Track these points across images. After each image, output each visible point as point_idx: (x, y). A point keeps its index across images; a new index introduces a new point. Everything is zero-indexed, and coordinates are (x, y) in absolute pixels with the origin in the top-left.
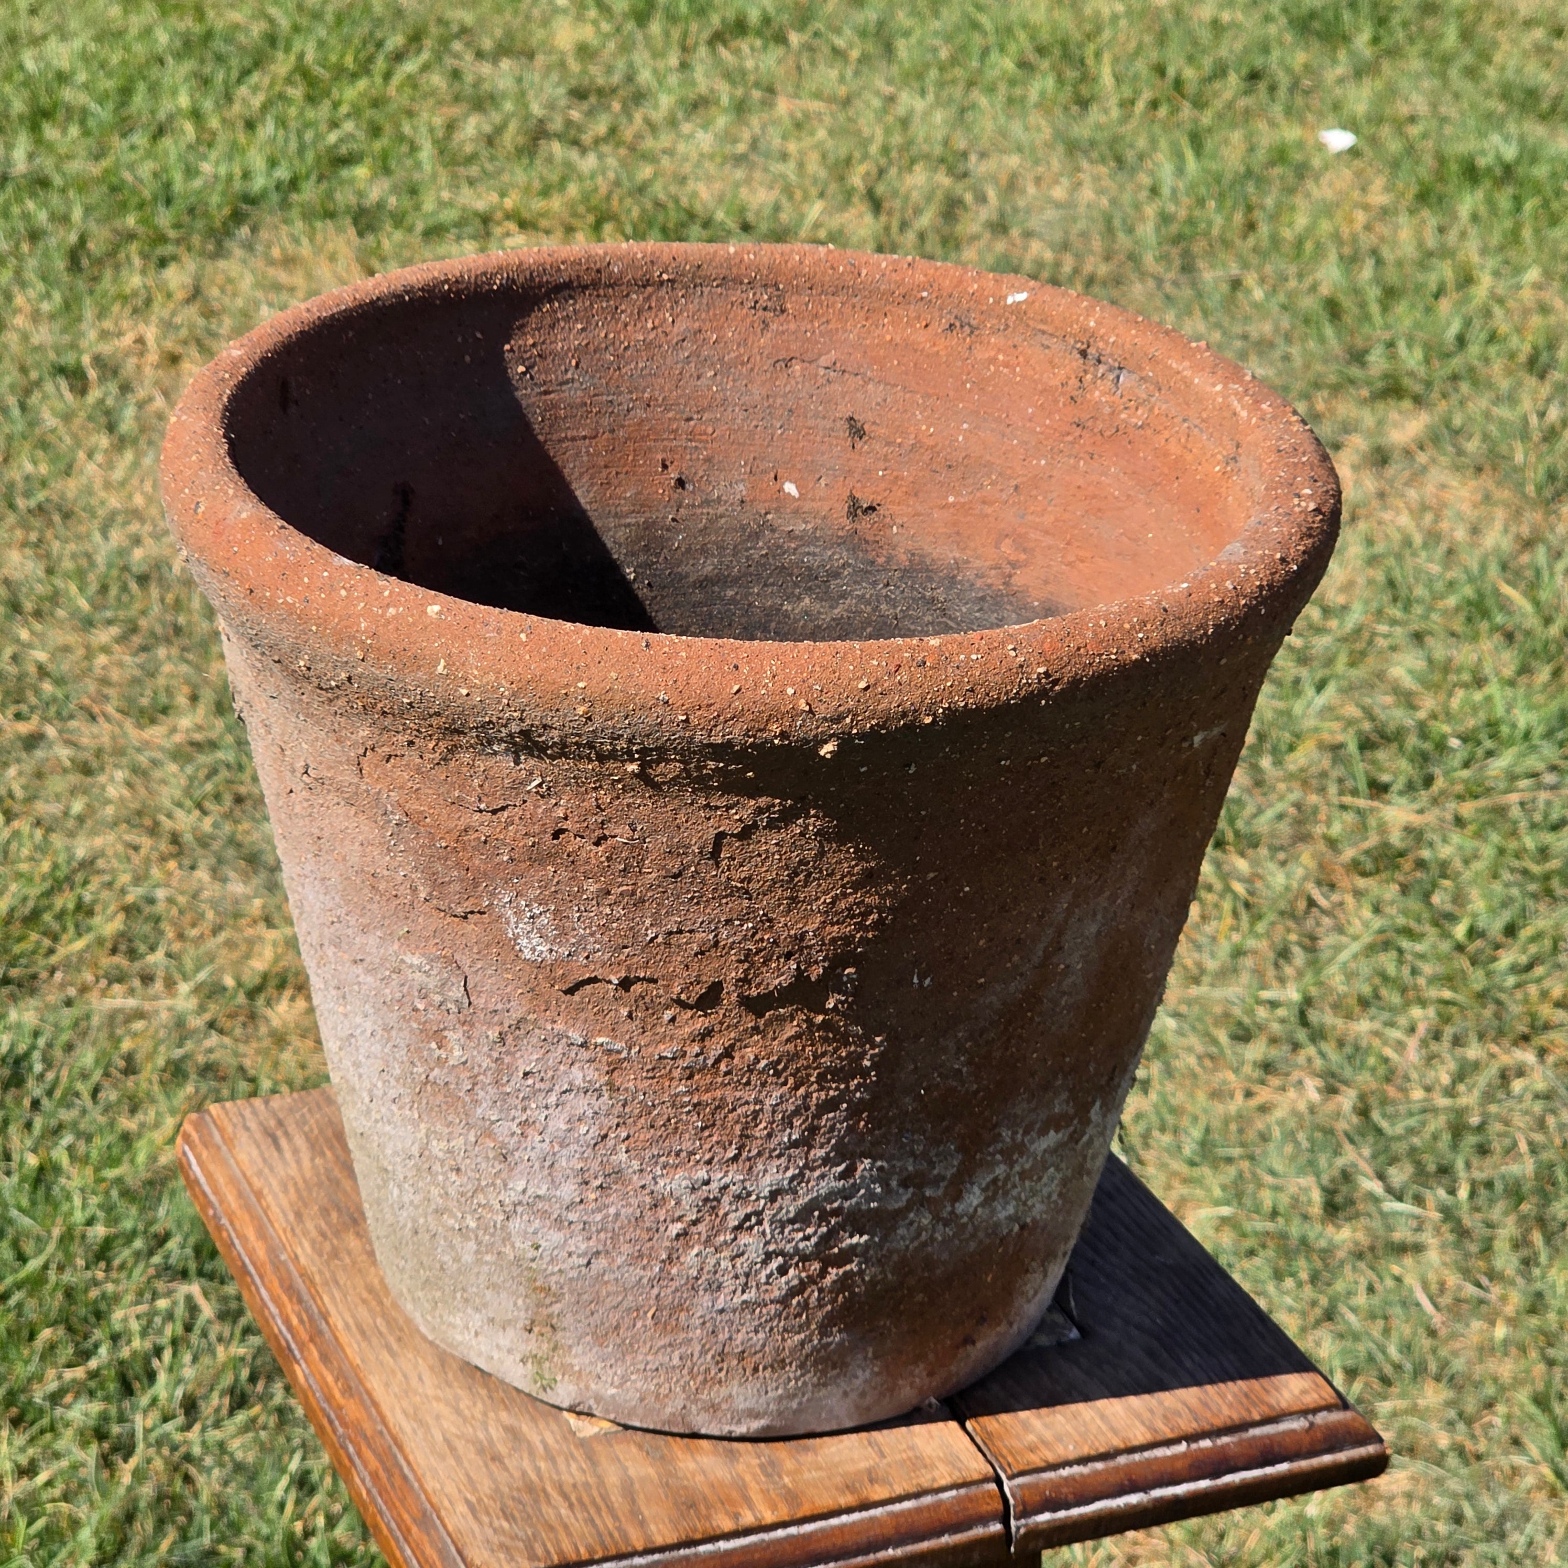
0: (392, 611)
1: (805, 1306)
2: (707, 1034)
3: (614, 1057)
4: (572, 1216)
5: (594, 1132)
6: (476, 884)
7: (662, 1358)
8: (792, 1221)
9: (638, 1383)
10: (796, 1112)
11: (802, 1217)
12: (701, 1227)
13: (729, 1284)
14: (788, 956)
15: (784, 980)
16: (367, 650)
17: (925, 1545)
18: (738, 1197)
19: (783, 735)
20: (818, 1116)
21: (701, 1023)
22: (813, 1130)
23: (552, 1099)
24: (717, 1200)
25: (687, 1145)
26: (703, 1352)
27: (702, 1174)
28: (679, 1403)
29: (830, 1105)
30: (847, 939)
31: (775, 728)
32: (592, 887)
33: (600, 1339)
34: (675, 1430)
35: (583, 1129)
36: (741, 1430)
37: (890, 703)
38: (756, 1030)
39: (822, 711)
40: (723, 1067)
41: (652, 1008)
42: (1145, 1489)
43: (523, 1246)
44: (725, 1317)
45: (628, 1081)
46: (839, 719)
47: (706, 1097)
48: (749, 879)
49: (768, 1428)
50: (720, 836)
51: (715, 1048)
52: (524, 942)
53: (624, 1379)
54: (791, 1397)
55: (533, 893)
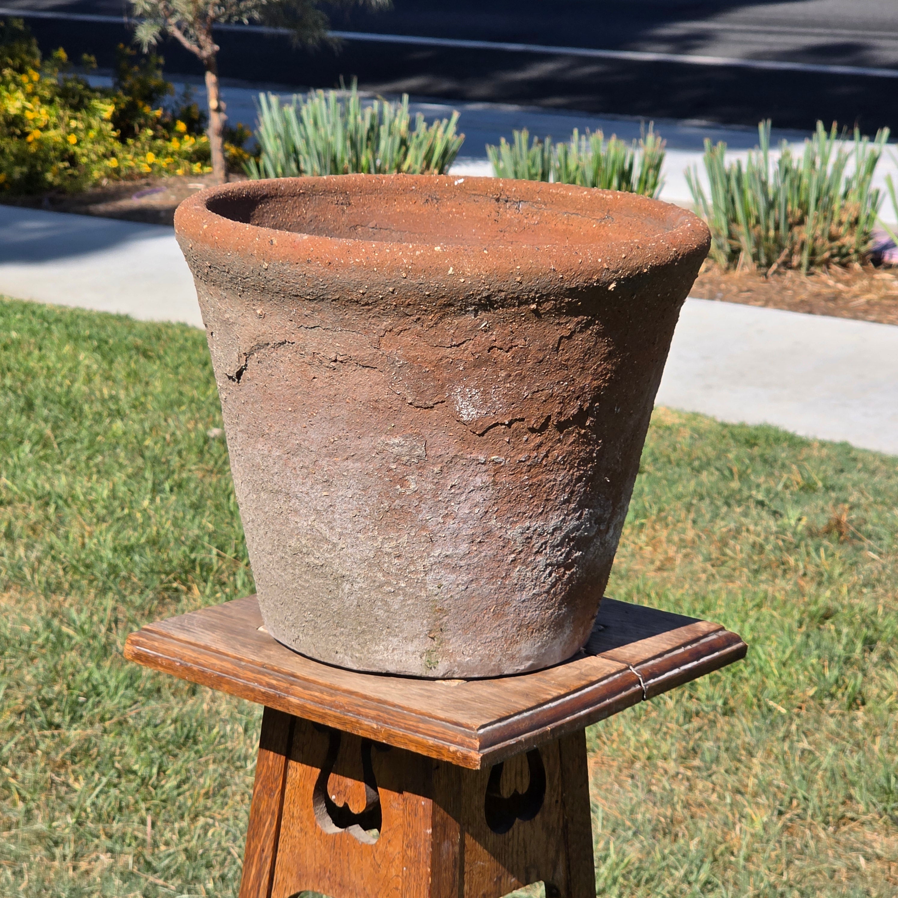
0: (418, 253)
1: (555, 594)
2: (540, 445)
3: (498, 466)
4: (462, 563)
5: (483, 510)
6: (443, 386)
7: (494, 634)
8: (557, 546)
9: (482, 651)
10: (568, 484)
11: (561, 544)
12: (522, 555)
13: (529, 584)
14: (578, 398)
15: (575, 411)
16: (408, 271)
17: (618, 697)
18: (540, 535)
19: (598, 281)
20: (575, 486)
21: (538, 440)
22: (572, 493)
23: (463, 498)
24: (531, 538)
25: (523, 510)
26: (513, 627)
27: (527, 524)
28: (498, 658)
29: (579, 479)
30: (599, 387)
31: (595, 277)
32: (503, 374)
33: (465, 630)
34: (493, 675)
35: (476, 511)
36: (522, 668)
37: (634, 263)
38: (560, 441)
39: (613, 268)
40: (544, 463)
41: (518, 435)
42: (678, 666)
43: (432, 587)
44: (525, 604)
45: (503, 478)
46: (617, 272)
47: (535, 480)
48: (568, 360)
49: (532, 665)
50: (562, 338)
51: (543, 451)
52: (464, 411)
53: (474, 651)
54: (543, 646)
55: (472, 384)
